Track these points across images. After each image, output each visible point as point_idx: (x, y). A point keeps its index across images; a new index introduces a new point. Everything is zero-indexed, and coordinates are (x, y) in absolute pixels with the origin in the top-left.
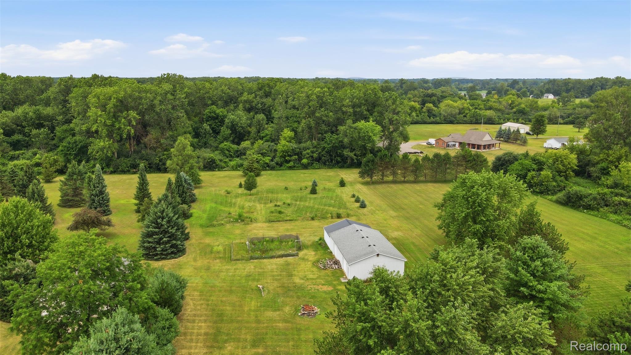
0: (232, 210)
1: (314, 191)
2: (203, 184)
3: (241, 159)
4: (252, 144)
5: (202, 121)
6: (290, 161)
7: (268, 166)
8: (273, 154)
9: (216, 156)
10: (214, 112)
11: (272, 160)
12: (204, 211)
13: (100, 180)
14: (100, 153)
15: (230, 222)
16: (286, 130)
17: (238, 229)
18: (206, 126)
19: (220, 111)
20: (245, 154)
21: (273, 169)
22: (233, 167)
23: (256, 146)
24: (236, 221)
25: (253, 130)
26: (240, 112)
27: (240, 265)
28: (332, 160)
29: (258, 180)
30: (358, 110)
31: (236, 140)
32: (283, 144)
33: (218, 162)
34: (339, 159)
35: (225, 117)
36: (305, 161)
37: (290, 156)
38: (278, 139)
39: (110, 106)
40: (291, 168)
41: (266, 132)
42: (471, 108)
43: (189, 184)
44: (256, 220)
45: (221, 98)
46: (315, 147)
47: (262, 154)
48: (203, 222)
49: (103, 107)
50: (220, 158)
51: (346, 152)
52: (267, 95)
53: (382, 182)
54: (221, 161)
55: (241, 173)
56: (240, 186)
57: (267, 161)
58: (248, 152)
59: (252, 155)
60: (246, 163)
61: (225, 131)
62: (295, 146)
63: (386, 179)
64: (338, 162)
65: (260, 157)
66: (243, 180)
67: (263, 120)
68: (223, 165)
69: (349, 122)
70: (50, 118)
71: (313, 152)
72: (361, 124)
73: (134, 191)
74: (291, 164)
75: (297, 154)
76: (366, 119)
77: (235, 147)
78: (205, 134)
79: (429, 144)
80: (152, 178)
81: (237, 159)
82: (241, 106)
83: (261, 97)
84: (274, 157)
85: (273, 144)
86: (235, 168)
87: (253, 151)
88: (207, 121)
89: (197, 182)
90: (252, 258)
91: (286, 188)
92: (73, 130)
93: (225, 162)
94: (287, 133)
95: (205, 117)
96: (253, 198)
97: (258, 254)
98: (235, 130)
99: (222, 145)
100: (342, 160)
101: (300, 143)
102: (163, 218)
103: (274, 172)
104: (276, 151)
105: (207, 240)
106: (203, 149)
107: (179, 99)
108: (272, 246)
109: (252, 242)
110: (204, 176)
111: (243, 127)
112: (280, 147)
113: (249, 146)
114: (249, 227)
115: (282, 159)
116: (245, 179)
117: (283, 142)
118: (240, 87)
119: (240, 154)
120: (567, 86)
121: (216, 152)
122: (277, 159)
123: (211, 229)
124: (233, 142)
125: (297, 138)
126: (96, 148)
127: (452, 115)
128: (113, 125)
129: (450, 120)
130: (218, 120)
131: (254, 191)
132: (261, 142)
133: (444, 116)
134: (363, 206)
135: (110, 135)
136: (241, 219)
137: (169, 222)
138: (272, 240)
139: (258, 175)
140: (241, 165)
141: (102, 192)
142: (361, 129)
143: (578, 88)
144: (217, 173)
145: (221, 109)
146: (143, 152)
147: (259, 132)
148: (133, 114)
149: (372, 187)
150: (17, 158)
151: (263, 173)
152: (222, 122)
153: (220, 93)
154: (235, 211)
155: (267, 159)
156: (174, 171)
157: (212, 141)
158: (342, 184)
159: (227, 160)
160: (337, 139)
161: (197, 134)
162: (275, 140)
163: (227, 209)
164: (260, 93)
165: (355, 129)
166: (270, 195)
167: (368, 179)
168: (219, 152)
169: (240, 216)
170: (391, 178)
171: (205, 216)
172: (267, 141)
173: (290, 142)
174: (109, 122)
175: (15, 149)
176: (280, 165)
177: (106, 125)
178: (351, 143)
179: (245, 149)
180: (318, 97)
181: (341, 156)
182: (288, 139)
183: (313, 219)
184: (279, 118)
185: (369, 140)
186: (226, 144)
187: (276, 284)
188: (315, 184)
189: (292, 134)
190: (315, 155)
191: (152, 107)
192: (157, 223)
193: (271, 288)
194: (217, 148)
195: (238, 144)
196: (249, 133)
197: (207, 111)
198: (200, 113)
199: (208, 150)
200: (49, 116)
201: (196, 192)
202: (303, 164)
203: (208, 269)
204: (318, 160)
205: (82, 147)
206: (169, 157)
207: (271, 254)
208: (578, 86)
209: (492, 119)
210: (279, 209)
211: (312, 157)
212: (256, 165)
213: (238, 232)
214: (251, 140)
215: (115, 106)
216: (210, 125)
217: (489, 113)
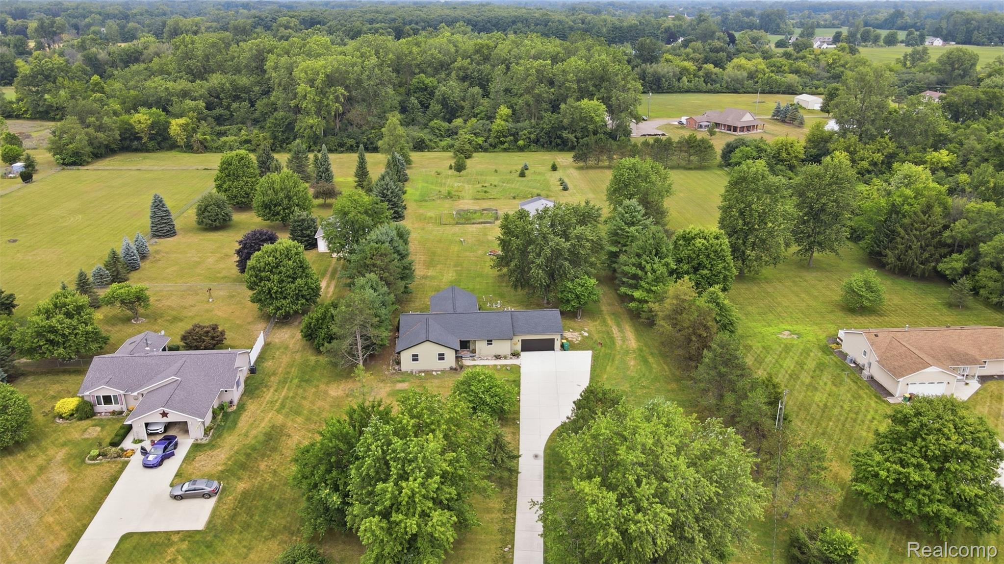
0: (442, 189)
1: (522, 175)
2: (413, 165)
3: (452, 139)
4: (465, 121)
5: (408, 94)
6: (505, 142)
7: (481, 148)
8: (486, 134)
9: (424, 135)
10: (423, 83)
11: (486, 141)
12: (417, 189)
13: (326, 159)
14: (308, 130)
15: (440, 198)
16: (502, 107)
17: (447, 203)
18: (413, 100)
19: (428, 81)
20: (456, 134)
21: (486, 150)
22: (443, 148)
23: (469, 124)
24: (446, 197)
25: (466, 104)
26: (453, 83)
27: (448, 227)
28: (551, 143)
29: (468, 162)
30: (583, 85)
31: (447, 117)
32: (499, 124)
33: (428, 142)
34: (559, 141)
35: (435, 88)
36: (521, 143)
37: (505, 137)
38: (495, 117)
39: (318, 83)
40: (505, 150)
41: (481, 108)
42: (767, 70)
43: (402, 164)
44: (463, 198)
45: (430, 65)
46: (534, 127)
47: (475, 134)
48: (416, 198)
49: (311, 82)
50: (430, 137)
51: (565, 134)
52: (486, 59)
53: (597, 167)
54: (431, 140)
55: (451, 154)
56: (451, 168)
57: (481, 142)
58: (460, 132)
59: (464, 135)
60: (457, 144)
61: (435, 107)
62: (510, 125)
63: (601, 164)
64: (558, 145)
65: (473, 138)
66: (453, 162)
67: (478, 94)
68: (433, 145)
69: (570, 101)
70: (246, 90)
71: (530, 133)
72: (585, 103)
73: (353, 170)
74: (506, 145)
75: (513, 135)
76: (591, 96)
77: (446, 125)
78: (412, 109)
79: (680, 123)
80: (369, 157)
81: (449, 139)
82: (453, 74)
83: (478, 64)
84: (488, 138)
85: (488, 122)
86: (446, 149)
87: (465, 130)
88: (415, 92)
89: (409, 162)
90: (457, 223)
91: (496, 171)
92: (274, 104)
93: (435, 142)
94: (504, 110)
95: (412, 87)
96: (462, 179)
97: (463, 221)
98: (447, 104)
99: (432, 124)
100: (563, 142)
101: (518, 122)
102: (388, 190)
103: (487, 154)
104: (490, 130)
105: (421, 211)
106: (411, 127)
107: (386, 73)
108: (475, 216)
109: (458, 213)
110: (415, 156)
111: (455, 102)
112: (494, 127)
113: (462, 124)
114: (456, 203)
115: (497, 140)
116: (454, 160)
117: (498, 121)
118: (453, 50)
119: (452, 133)
120: (968, 26)
121: (426, 131)
122: (491, 140)
123: (424, 203)
124: (444, 119)
125: (515, 116)
126: (304, 125)
127: (737, 80)
128: (321, 102)
129: (734, 88)
130: (427, 91)
131: (463, 173)
132: (474, 120)
133: (727, 82)
134: (565, 189)
135: (318, 113)
136: (450, 196)
137: (392, 193)
138: (475, 212)
139: (468, 157)
140: (452, 146)
141: (327, 170)
142: (582, 109)
143: (985, 28)
144: (427, 154)
145: (431, 79)
146: (350, 130)
147: (473, 108)
148: (341, 90)
149: (584, 172)
150: (224, 134)
151: (475, 154)
152: (432, 94)
153: (429, 58)
154: (444, 190)
155: (480, 140)
156: (386, 151)
157: (420, 116)
158: (554, 168)
159: (437, 140)
160: (557, 118)
161: (403, 110)
162: (491, 118)
163: (438, 188)
164: (477, 57)
165: (576, 108)
166: (479, 177)
167: (581, 164)
168: (428, 130)
169: (449, 193)
170: (607, 163)
171: (418, 193)
172: (481, 119)
173: (507, 121)
174: (317, 99)
175: (219, 124)
176: (494, 146)
177: (315, 102)
178: (571, 124)
179: (457, 127)
180: (538, 71)
181: (560, 137)
182: (504, 117)
183: (514, 198)
184: (496, 92)
185: (591, 121)
186: (436, 123)
187: (474, 239)
188: (526, 168)
189: (509, 111)
190: (533, 136)
191: (359, 82)
192: (383, 194)
193: (470, 241)
194: (426, 126)
195: (450, 122)
196: (463, 108)
197: (414, 80)
198: (406, 83)
199: (417, 127)
200: (246, 88)
201: (407, 171)
202: (518, 147)
203: (423, 229)
204: (537, 141)
205: (290, 124)
206: (381, 137)
207: (473, 221)
208: (986, 25)
209: (793, 86)
210: (485, 189)
211: (529, 138)
212: (467, 146)
213: (447, 206)
214: (464, 117)
215: (323, 82)
216: (417, 98)
217: (792, 78)
